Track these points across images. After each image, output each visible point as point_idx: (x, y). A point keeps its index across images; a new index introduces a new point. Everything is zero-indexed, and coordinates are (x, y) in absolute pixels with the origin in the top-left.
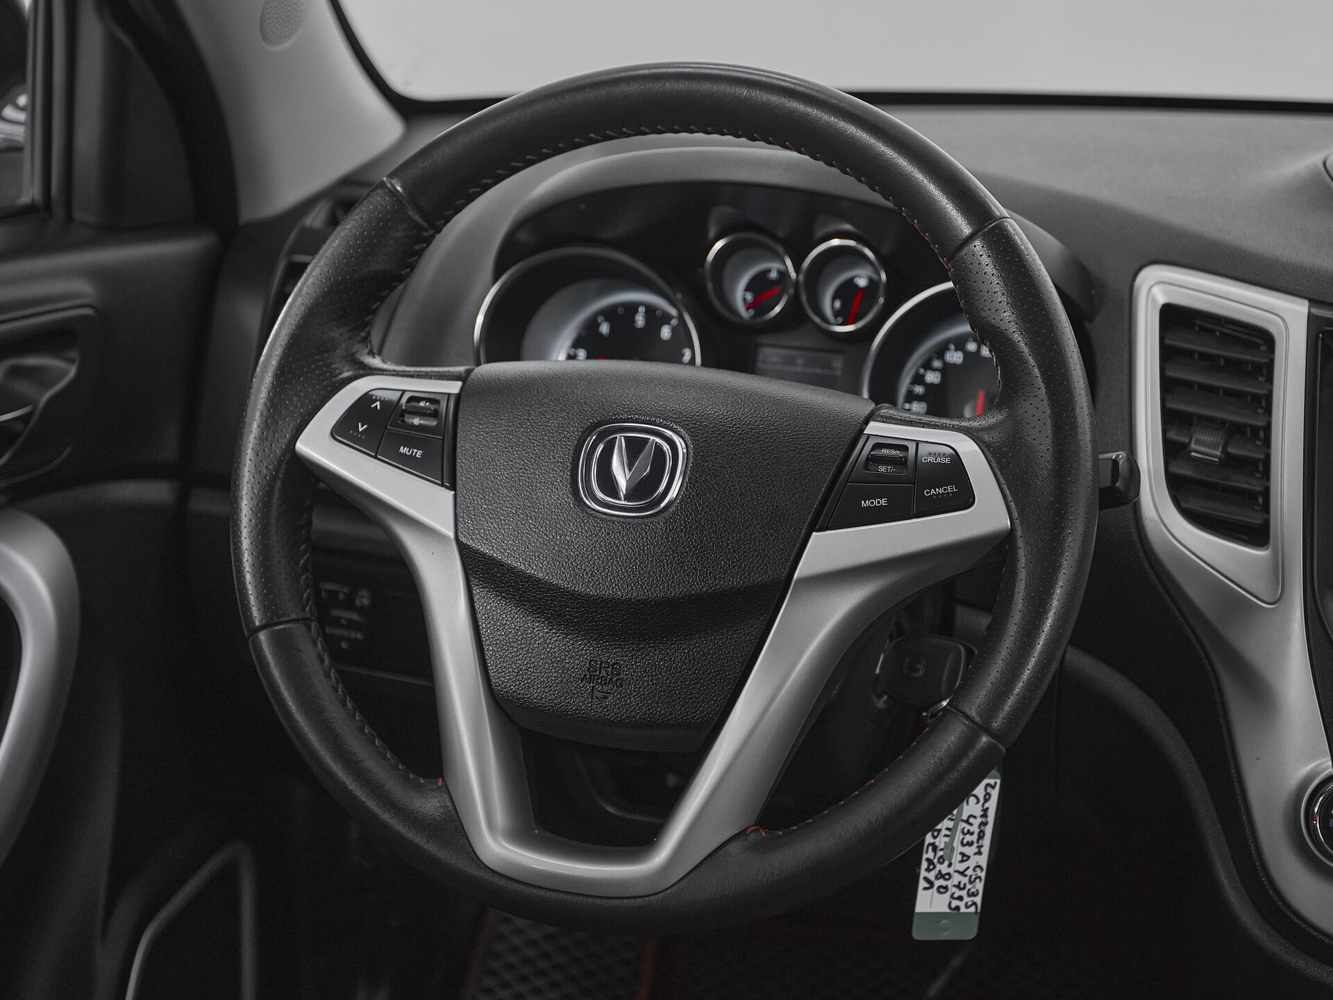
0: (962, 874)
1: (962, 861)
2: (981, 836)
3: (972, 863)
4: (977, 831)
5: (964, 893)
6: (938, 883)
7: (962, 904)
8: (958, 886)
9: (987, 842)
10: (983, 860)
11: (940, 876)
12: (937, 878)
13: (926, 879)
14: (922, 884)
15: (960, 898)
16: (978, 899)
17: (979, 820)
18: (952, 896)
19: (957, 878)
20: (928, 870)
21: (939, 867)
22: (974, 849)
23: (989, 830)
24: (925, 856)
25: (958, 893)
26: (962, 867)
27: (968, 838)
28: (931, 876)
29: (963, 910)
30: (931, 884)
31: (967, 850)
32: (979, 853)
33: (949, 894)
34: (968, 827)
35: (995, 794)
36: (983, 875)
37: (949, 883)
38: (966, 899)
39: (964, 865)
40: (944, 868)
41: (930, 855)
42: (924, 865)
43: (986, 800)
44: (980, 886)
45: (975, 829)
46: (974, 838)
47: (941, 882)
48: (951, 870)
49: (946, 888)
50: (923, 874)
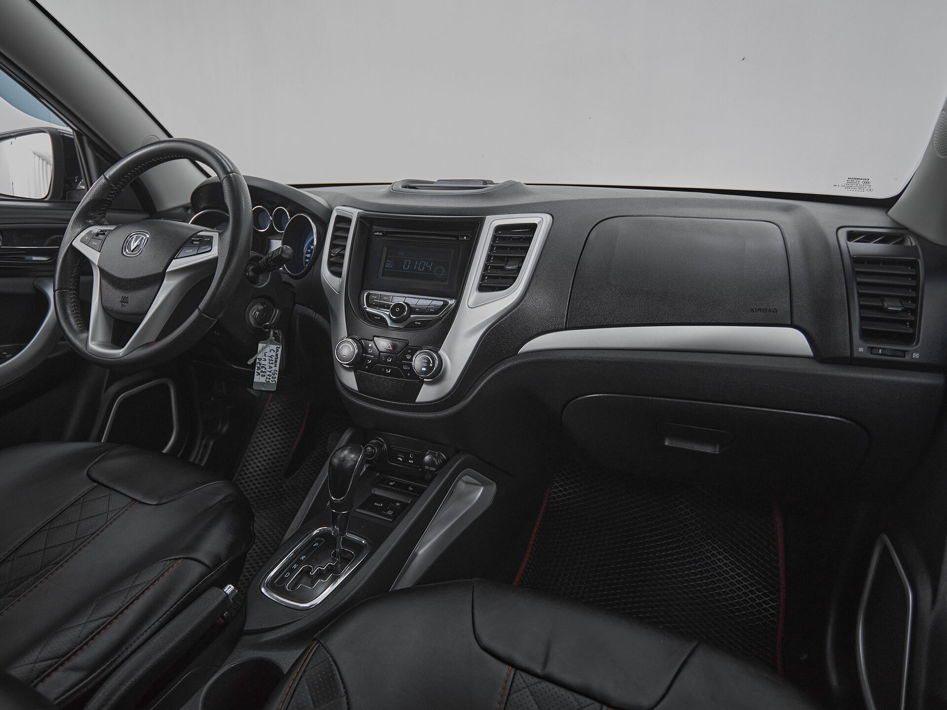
0: (270, 372)
1: (270, 368)
2: (276, 361)
3: (273, 369)
4: (274, 360)
5: (271, 377)
6: (261, 374)
7: (270, 381)
8: (269, 375)
9: (278, 363)
10: (277, 369)
11: (262, 372)
12: (261, 372)
13: (257, 372)
14: (256, 374)
15: (270, 379)
16: (276, 380)
17: (275, 357)
18: (267, 378)
19: (268, 373)
20: (258, 370)
21: (261, 369)
22: (274, 365)
23: (279, 360)
24: (256, 366)
25: (268, 377)
26: (270, 370)
27: (271, 362)
28: (259, 371)
29: (271, 382)
30: (259, 374)
31: (271, 365)
32: (276, 367)
33: (265, 377)
34: (271, 359)
35: (280, 350)
36: (277, 373)
37: (265, 374)
38: (272, 379)
39: (271, 369)
40: (263, 370)
41: (258, 365)
42: (256, 368)
43: (277, 352)
44: (277, 376)
45: (274, 359)
46: (274, 362)
47: (263, 374)
48: (266, 370)
49: (265, 376)
50: (256, 371)
